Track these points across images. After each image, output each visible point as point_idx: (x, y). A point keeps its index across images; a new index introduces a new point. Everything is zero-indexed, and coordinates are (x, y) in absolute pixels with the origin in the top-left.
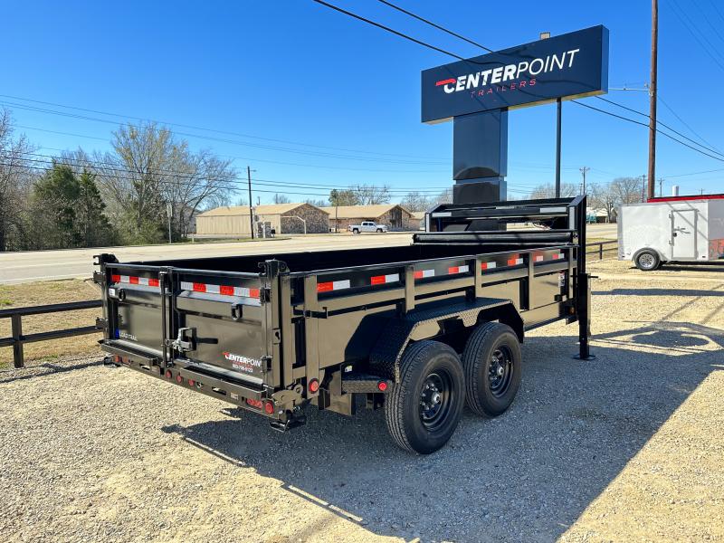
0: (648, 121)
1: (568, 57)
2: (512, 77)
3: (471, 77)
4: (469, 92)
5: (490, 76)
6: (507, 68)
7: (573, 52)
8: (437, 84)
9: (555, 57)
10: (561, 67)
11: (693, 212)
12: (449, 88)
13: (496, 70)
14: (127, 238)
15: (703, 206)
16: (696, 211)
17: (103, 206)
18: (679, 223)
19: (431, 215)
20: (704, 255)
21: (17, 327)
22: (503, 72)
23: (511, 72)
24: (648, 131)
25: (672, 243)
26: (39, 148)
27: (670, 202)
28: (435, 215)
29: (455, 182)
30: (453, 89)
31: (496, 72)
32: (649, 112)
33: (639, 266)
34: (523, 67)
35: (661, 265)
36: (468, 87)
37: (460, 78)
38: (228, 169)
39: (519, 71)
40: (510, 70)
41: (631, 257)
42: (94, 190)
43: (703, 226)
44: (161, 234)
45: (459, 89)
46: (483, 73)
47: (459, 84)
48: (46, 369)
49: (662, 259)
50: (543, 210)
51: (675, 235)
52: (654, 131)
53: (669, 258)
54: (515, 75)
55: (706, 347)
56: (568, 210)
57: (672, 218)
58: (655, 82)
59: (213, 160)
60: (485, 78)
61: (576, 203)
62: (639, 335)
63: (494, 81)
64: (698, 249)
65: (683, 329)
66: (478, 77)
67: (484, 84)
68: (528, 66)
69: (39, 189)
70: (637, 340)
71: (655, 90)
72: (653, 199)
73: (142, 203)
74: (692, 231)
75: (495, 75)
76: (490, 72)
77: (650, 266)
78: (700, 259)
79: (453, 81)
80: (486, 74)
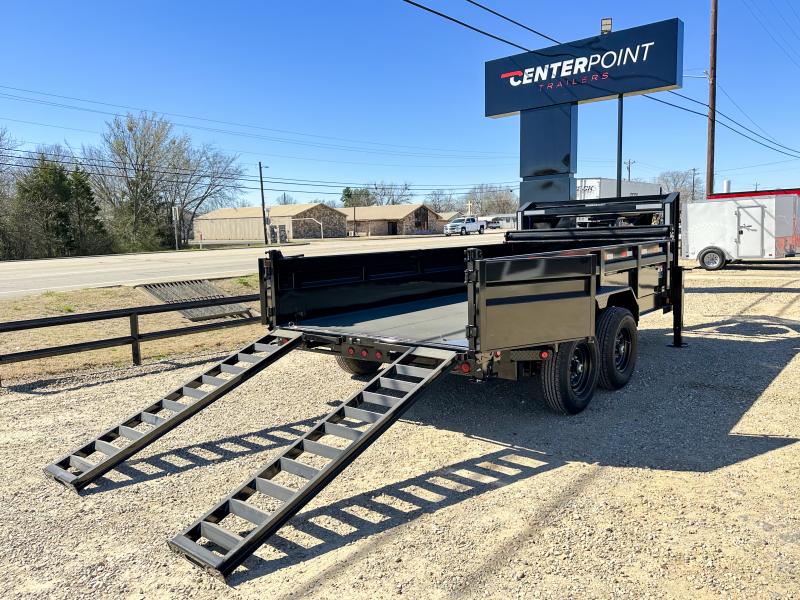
0: (707, 111)
1: (642, 50)
2: (583, 70)
3: (539, 69)
4: (536, 86)
5: (560, 69)
6: (578, 60)
7: (647, 45)
8: (503, 76)
9: (628, 50)
10: (635, 60)
11: (760, 209)
12: (516, 80)
13: (566, 63)
14: (123, 244)
15: (770, 203)
16: (763, 207)
17: (97, 209)
18: (745, 220)
19: (523, 213)
20: (770, 254)
21: (134, 325)
22: (574, 65)
23: (582, 64)
24: (706, 121)
25: (738, 241)
26: (23, 143)
27: (735, 199)
28: (527, 213)
29: (521, 180)
30: (519, 82)
31: (566, 65)
32: (707, 101)
33: (703, 266)
34: (595, 59)
35: (726, 264)
36: (536, 80)
37: (527, 71)
38: (234, 165)
39: (591, 64)
40: (581, 63)
41: (695, 257)
42: (88, 190)
43: (770, 224)
44: (159, 240)
45: (526, 81)
46: (552, 66)
47: (525, 77)
48: (169, 366)
49: (727, 258)
50: (638, 207)
51: (741, 233)
52: (713, 121)
53: (735, 257)
54: (586, 68)
55: (787, 335)
56: (664, 206)
57: (738, 215)
58: (714, 69)
59: (216, 155)
60: (555, 72)
61: (671, 199)
62: (722, 327)
63: (564, 74)
64: (765, 247)
65: (763, 321)
66: (546, 71)
67: (553, 77)
68: (600, 59)
69: (23, 190)
70: (722, 331)
71: (715, 77)
72: (712, 196)
73: (138, 205)
74: (758, 228)
75: (565, 68)
76: (559, 64)
77: (715, 265)
78: (767, 257)
79: (520, 73)
80: (555, 66)
